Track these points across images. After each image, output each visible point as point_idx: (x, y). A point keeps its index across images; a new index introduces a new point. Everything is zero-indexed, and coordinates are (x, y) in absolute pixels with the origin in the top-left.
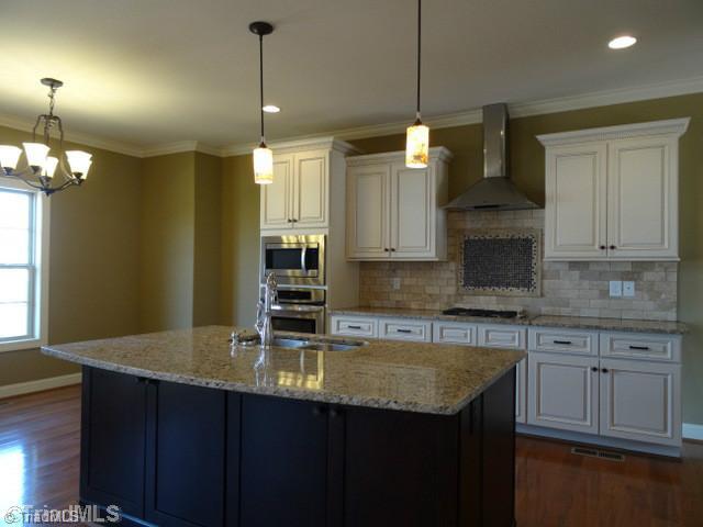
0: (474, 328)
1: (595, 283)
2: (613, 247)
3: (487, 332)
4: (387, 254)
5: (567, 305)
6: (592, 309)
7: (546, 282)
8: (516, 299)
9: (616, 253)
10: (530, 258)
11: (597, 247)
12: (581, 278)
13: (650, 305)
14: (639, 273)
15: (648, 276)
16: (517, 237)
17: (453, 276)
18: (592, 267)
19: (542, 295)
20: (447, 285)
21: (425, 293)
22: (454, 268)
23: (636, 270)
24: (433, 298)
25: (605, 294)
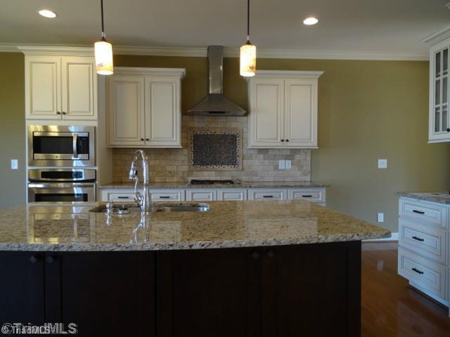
0: (215, 192)
1: (271, 161)
2: (287, 141)
3: (223, 193)
4: (142, 143)
5: (256, 175)
6: (270, 177)
7: (245, 162)
8: (227, 172)
9: (289, 144)
10: (235, 146)
11: (279, 140)
12: (265, 159)
13: (299, 173)
14: (293, 156)
15: (297, 157)
16: (227, 134)
17: (186, 158)
18: (270, 153)
19: (243, 170)
20: (182, 164)
21: (166, 171)
22: (186, 154)
23: (292, 154)
24: (172, 174)
25: (276, 168)
